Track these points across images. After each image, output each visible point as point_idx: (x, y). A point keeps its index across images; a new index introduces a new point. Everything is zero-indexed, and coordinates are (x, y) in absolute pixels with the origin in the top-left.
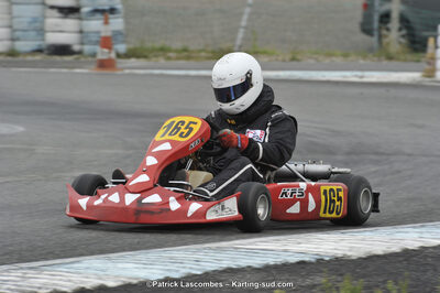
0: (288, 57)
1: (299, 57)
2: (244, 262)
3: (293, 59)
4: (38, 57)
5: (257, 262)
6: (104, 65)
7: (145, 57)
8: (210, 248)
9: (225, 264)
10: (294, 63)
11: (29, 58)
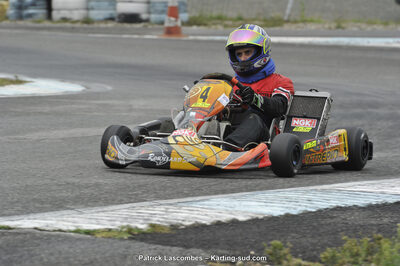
0: (333, 25)
1: (343, 25)
2: (350, 202)
3: (338, 27)
4: (110, 25)
5: (361, 202)
6: (171, 31)
7: (205, 25)
8: (316, 190)
9: (334, 203)
10: (340, 30)
11: (103, 25)
